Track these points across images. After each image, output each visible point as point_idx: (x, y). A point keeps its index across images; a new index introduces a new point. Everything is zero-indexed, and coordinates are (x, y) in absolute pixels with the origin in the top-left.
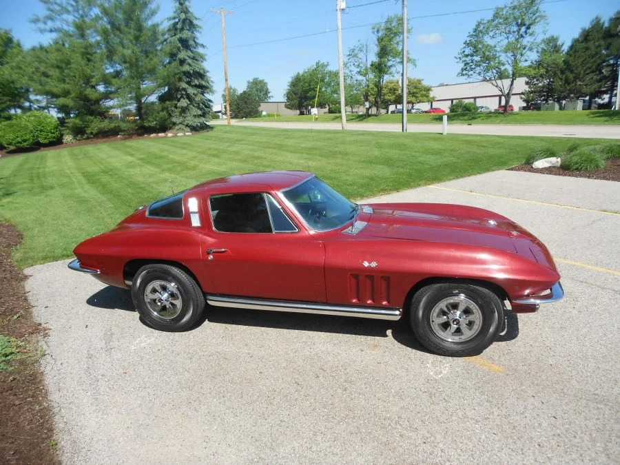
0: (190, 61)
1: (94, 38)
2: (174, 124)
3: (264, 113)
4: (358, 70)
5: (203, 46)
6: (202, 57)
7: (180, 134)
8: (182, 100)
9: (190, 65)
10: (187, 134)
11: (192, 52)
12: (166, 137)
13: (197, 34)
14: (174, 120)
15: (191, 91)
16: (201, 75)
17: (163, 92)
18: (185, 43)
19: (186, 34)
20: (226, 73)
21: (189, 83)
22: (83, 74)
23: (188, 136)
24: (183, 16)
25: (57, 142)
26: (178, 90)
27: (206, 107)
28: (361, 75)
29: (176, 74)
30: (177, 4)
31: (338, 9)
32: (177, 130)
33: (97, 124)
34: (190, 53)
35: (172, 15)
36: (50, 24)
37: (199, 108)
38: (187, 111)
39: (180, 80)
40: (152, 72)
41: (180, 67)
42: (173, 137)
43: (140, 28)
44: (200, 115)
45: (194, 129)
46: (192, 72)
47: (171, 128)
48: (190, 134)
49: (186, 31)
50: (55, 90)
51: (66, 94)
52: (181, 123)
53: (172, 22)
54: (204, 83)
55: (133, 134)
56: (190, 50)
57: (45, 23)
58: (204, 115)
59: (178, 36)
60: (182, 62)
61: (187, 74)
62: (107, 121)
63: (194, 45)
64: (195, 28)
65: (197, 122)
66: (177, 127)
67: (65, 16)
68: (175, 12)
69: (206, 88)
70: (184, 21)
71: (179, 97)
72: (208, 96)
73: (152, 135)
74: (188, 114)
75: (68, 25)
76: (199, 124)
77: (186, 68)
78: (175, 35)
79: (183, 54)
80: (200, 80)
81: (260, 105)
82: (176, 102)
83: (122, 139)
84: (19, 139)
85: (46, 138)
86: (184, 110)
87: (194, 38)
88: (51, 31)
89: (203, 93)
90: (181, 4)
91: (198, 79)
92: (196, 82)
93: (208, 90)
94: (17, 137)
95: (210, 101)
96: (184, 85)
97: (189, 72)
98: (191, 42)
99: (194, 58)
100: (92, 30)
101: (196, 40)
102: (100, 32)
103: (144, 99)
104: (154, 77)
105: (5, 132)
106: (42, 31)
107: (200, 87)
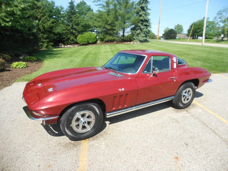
0: (143, 15)
1: (111, 7)
2: (134, 39)
3: (177, 38)
4: (221, 20)
5: (150, 10)
6: (149, 14)
7: (136, 43)
8: (138, 30)
9: (143, 17)
10: (138, 43)
11: (145, 12)
12: (130, 44)
14: (134, 38)
15: (142, 27)
16: (147, 21)
17: (133, 27)
18: (143, 8)
19: (143, 5)
20: (159, 21)
21: (142, 24)
22: (106, 20)
25: (95, 43)
26: (137, 26)
27: (147, 33)
28: (222, 22)
29: (137, 20)
32: (135, 41)
33: (108, 38)
34: (144, 13)
37: (144, 34)
38: (139, 34)
39: (139, 22)
40: (129, 19)
41: (140, 18)
42: (133, 44)
43: (127, 3)
44: (144, 36)
45: (141, 41)
46: (143, 20)
47: (133, 41)
48: (139, 43)
49: (144, 4)
50: (97, 25)
51: (100, 27)
52: (136, 39)
53: (139, 0)
54: (148, 24)
55: (119, 42)
57: (97, 2)
58: (146, 37)
59: (140, 6)
60: (141, 16)
61: (142, 20)
62: (111, 36)
64: (147, 2)
65: (142, 39)
66: (135, 40)
69: (149, 26)
71: (137, 29)
72: (149, 29)
73: (126, 43)
74: (140, 36)
75: (104, 3)
76: (143, 40)
77: (142, 18)
78: (140, 5)
79: (141, 13)
80: (146, 23)
81: (177, 35)
82: (136, 31)
83: (115, 43)
84: (83, 41)
85: (91, 41)
87: (147, 6)
88: (99, 5)
89: (147, 28)
91: (146, 22)
92: (145, 24)
93: (149, 27)
94: (83, 40)
96: (140, 25)
98: (145, 8)
99: (145, 14)
100: (112, 4)
101: (147, 7)
102: (114, 5)
103: (125, 29)
104: (129, 21)
105: (80, 38)
106: (96, 5)
107: (146, 25)
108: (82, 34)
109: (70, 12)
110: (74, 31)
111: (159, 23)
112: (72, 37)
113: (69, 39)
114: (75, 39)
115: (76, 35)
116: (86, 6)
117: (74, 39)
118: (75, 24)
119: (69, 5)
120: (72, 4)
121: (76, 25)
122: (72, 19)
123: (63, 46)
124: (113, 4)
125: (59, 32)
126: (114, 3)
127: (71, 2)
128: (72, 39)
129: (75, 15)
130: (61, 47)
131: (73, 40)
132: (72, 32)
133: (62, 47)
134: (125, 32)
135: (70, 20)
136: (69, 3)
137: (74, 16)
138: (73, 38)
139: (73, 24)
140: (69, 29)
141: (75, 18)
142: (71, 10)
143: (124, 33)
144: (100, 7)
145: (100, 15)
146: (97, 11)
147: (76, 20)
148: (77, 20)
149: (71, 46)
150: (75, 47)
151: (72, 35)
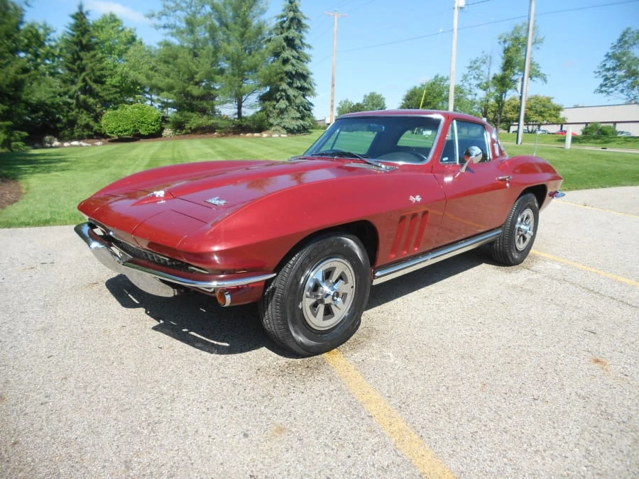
0: (294, 61)
1: (202, 34)
2: (271, 125)
4: (478, 82)
5: (309, 47)
6: (308, 59)
7: (276, 135)
8: (281, 100)
9: (293, 65)
10: (282, 135)
11: (297, 52)
12: (261, 137)
13: (304, 34)
14: (271, 120)
15: (291, 92)
16: (304, 77)
17: (265, 92)
18: (290, 42)
19: (292, 33)
20: (333, 79)
21: (290, 85)
22: (189, 70)
23: (284, 137)
24: (291, 14)
25: (157, 135)
26: (277, 90)
27: (306, 109)
28: (481, 88)
29: (278, 74)
30: (287, 3)
31: (456, 6)
32: (274, 131)
33: (196, 120)
34: (294, 53)
35: (280, 13)
36: (164, 21)
37: (298, 111)
38: (285, 112)
39: (281, 79)
40: (254, 69)
41: (283, 67)
42: (267, 137)
43: (246, 25)
44: (299, 118)
45: (291, 131)
46: (294, 73)
47: (267, 129)
48: (285, 136)
49: (293, 30)
50: (161, 85)
51: (170, 88)
52: (277, 125)
53: (279, 21)
54: (306, 85)
55: (230, 132)
56: (296, 50)
57: (159, 18)
58: (302, 118)
59: (284, 35)
60: (285, 61)
61: (289, 74)
62: (205, 117)
63: (300, 44)
64: (302, 27)
65: (294, 124)
66: (273, 128)
67: (178, 13)
68: (284, 10)
69: (308, 89)
70: (292, 20)
71: (278, 97)
72: (309, 99)
73: (248, 135)
74: (286, 116)
75: (180, 21)
76: (296, 127)
77: (288, 68)
78: (282, 33)
79: (287, 53)
80: (302, 81)
82: (275, 103)
83: (218, 137)
84: (120, 129)
85: (146, 130)
86: (282, 112)
87: (301, 37)
88: (165, 27)
89: (304, 96)
90: (291, 2)
91: (299, 80)
92: (299, 84)
93: (309, 93)
94: (119, 126)
95: (311, 104)
96: (284, 86)
97: (291, 73)
98: (297, 42)
99: (298, 58)
100: (203, 27)
101: (303, 40)
102: (208, 28)
103: (244, 97)
104: (255, 75)
105: (109, 120)
106: (157, 27)
107: (302, 89)
108: (115, 109)
109: (76, 43)
110: (91, 100)
111: (333, 85)
112: (84, 118)
113: (72, 123)
114: (96, 124)
115: (98, 110)
116: (120, 28)
117: (92, 123)
118: (93, 78)
119: (72, 21)
120: (82, 19)
121: (96, 81)
122: (84, 62)
123: (56, 143)
124: (205, 27)
125: (43, 99)
126: (208, 23)
127: (77, 14)
128: (84, 122)
129: (92, 53)
130: (51, 147)
131: (87, 126)
132: (84, 101)
133: (53, 145)
134: (243, 104)
135: (76, 67)
136: (73, 17)
137: (89, 55)
138: (88, 119)
139: (87, 78)
140: (76, 92)
141: (93, 60)
142: (78, 36)
143: (240, 107)
144: (168, 34)
145: (170, 57)
146: (160, 44)
147: (95, 65)
148: (99, 66)
149: (83, 144)
150: (96, 145)
151: (85, 112)
